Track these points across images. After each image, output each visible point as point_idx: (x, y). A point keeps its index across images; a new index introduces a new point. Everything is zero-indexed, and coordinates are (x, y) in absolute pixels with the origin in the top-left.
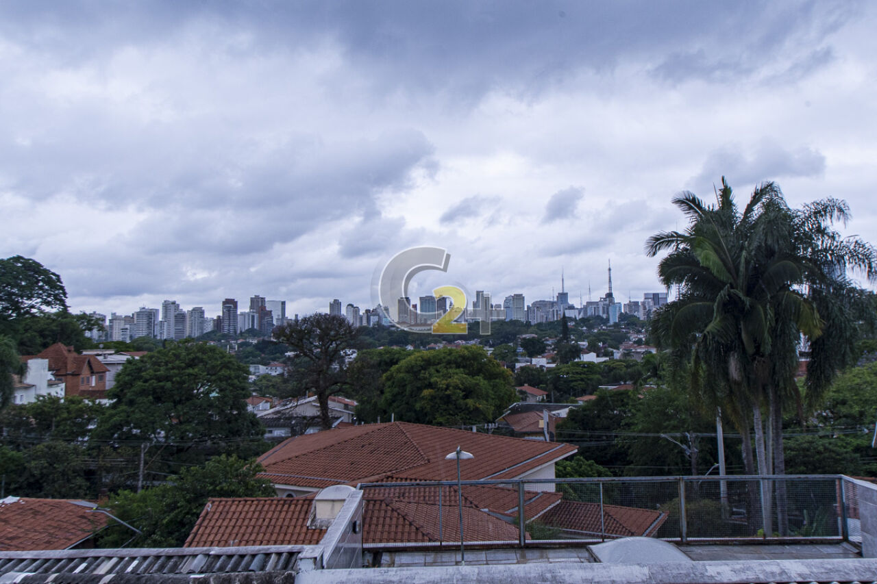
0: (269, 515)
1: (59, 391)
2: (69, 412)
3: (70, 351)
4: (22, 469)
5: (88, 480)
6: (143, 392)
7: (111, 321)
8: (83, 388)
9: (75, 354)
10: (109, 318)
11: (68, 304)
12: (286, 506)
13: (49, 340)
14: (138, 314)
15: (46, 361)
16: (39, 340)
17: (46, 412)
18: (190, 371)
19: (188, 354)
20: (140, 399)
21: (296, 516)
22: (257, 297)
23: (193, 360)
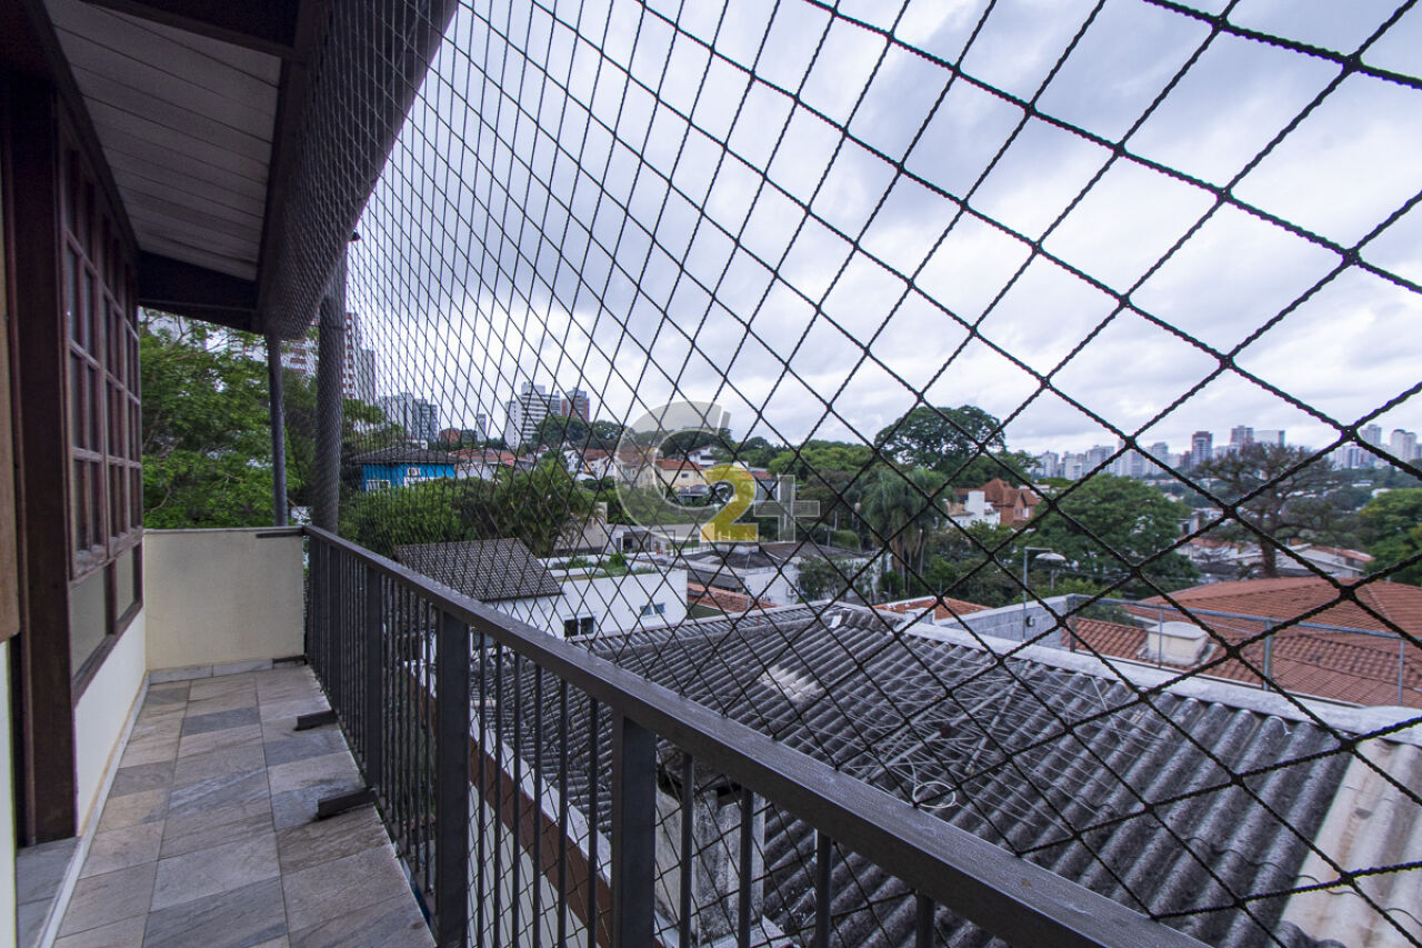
0: (1100, 637)
1: (994, 520)
2: (996, 537)
3: (1005, 485)
4: (952, 577)
5: (1005, 594)
6: (1056, 524)
7: (1064, 459)
8: (1016, 518)
9: (1010, 488)
10: (1061, 456)
11: (1006, 444)
12: (1120, 633)
13: (991, 476)
14: (1092, 452)
15: (983, 493)
16: (983, 476)
17: (978, 535)
18: (1107, 505)
19: (1106, 489)
20: (1054, 530)
21: (1128, 643)
22: (1241, 428)
23: (1112, 494)
